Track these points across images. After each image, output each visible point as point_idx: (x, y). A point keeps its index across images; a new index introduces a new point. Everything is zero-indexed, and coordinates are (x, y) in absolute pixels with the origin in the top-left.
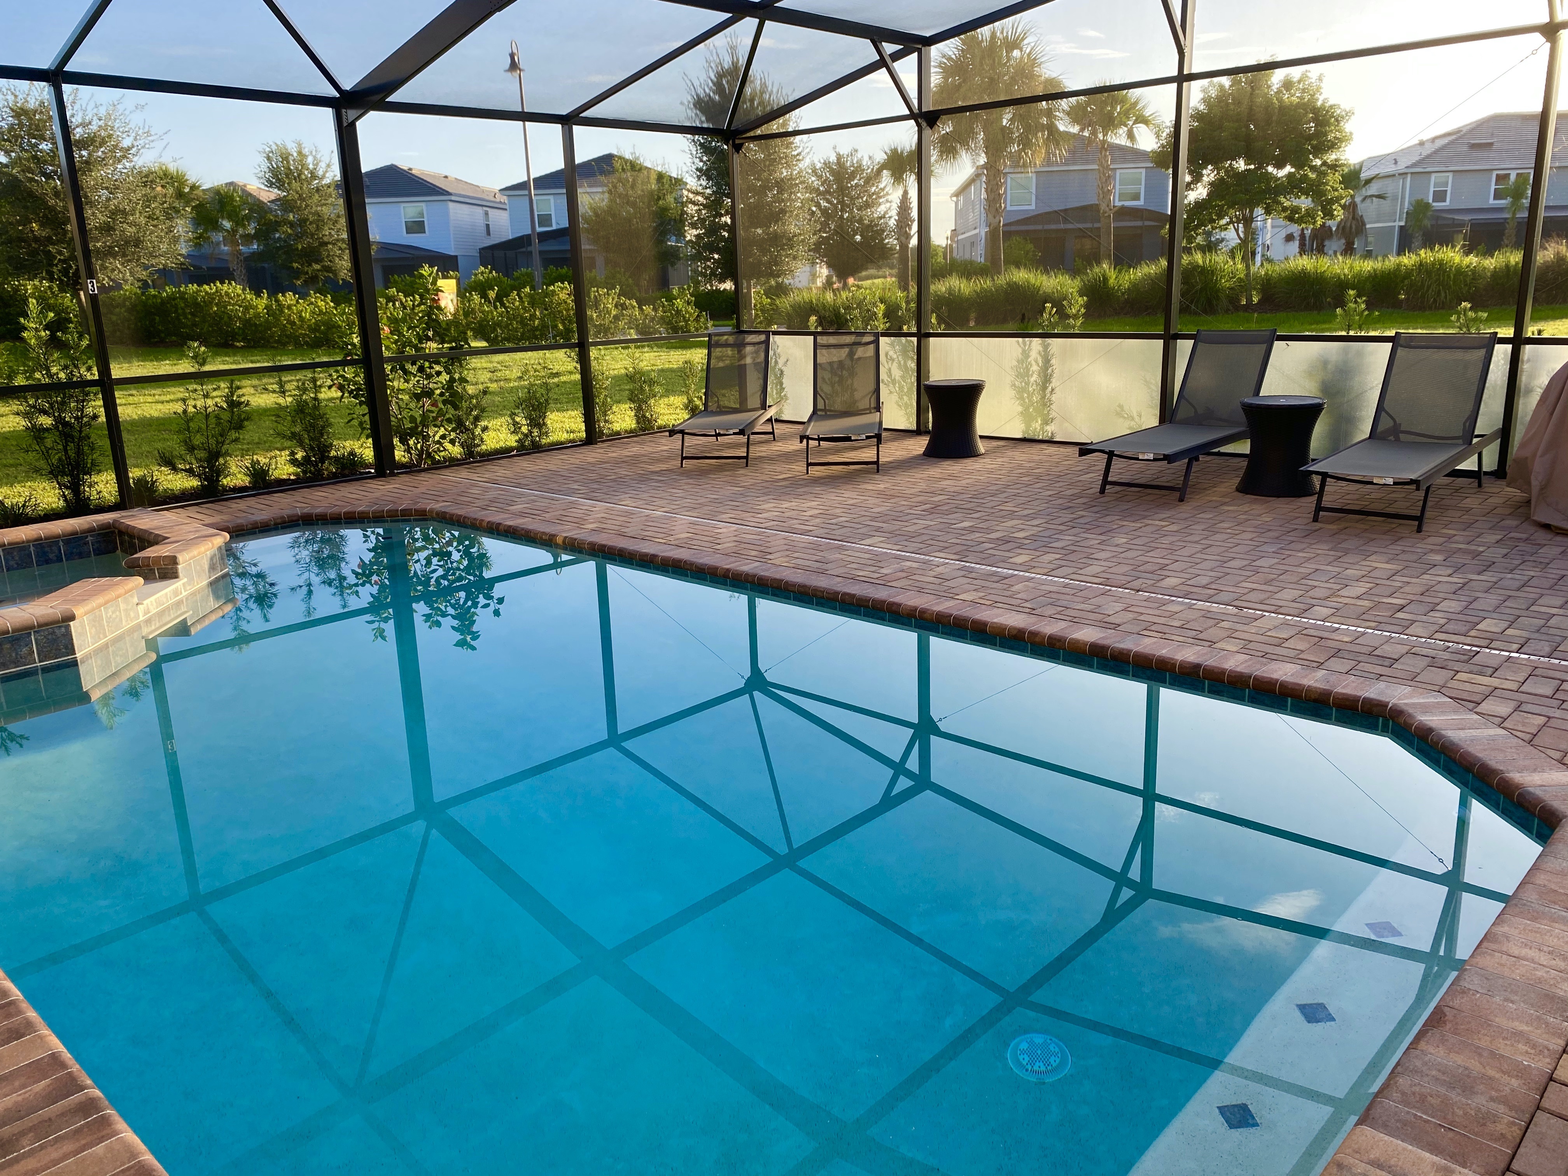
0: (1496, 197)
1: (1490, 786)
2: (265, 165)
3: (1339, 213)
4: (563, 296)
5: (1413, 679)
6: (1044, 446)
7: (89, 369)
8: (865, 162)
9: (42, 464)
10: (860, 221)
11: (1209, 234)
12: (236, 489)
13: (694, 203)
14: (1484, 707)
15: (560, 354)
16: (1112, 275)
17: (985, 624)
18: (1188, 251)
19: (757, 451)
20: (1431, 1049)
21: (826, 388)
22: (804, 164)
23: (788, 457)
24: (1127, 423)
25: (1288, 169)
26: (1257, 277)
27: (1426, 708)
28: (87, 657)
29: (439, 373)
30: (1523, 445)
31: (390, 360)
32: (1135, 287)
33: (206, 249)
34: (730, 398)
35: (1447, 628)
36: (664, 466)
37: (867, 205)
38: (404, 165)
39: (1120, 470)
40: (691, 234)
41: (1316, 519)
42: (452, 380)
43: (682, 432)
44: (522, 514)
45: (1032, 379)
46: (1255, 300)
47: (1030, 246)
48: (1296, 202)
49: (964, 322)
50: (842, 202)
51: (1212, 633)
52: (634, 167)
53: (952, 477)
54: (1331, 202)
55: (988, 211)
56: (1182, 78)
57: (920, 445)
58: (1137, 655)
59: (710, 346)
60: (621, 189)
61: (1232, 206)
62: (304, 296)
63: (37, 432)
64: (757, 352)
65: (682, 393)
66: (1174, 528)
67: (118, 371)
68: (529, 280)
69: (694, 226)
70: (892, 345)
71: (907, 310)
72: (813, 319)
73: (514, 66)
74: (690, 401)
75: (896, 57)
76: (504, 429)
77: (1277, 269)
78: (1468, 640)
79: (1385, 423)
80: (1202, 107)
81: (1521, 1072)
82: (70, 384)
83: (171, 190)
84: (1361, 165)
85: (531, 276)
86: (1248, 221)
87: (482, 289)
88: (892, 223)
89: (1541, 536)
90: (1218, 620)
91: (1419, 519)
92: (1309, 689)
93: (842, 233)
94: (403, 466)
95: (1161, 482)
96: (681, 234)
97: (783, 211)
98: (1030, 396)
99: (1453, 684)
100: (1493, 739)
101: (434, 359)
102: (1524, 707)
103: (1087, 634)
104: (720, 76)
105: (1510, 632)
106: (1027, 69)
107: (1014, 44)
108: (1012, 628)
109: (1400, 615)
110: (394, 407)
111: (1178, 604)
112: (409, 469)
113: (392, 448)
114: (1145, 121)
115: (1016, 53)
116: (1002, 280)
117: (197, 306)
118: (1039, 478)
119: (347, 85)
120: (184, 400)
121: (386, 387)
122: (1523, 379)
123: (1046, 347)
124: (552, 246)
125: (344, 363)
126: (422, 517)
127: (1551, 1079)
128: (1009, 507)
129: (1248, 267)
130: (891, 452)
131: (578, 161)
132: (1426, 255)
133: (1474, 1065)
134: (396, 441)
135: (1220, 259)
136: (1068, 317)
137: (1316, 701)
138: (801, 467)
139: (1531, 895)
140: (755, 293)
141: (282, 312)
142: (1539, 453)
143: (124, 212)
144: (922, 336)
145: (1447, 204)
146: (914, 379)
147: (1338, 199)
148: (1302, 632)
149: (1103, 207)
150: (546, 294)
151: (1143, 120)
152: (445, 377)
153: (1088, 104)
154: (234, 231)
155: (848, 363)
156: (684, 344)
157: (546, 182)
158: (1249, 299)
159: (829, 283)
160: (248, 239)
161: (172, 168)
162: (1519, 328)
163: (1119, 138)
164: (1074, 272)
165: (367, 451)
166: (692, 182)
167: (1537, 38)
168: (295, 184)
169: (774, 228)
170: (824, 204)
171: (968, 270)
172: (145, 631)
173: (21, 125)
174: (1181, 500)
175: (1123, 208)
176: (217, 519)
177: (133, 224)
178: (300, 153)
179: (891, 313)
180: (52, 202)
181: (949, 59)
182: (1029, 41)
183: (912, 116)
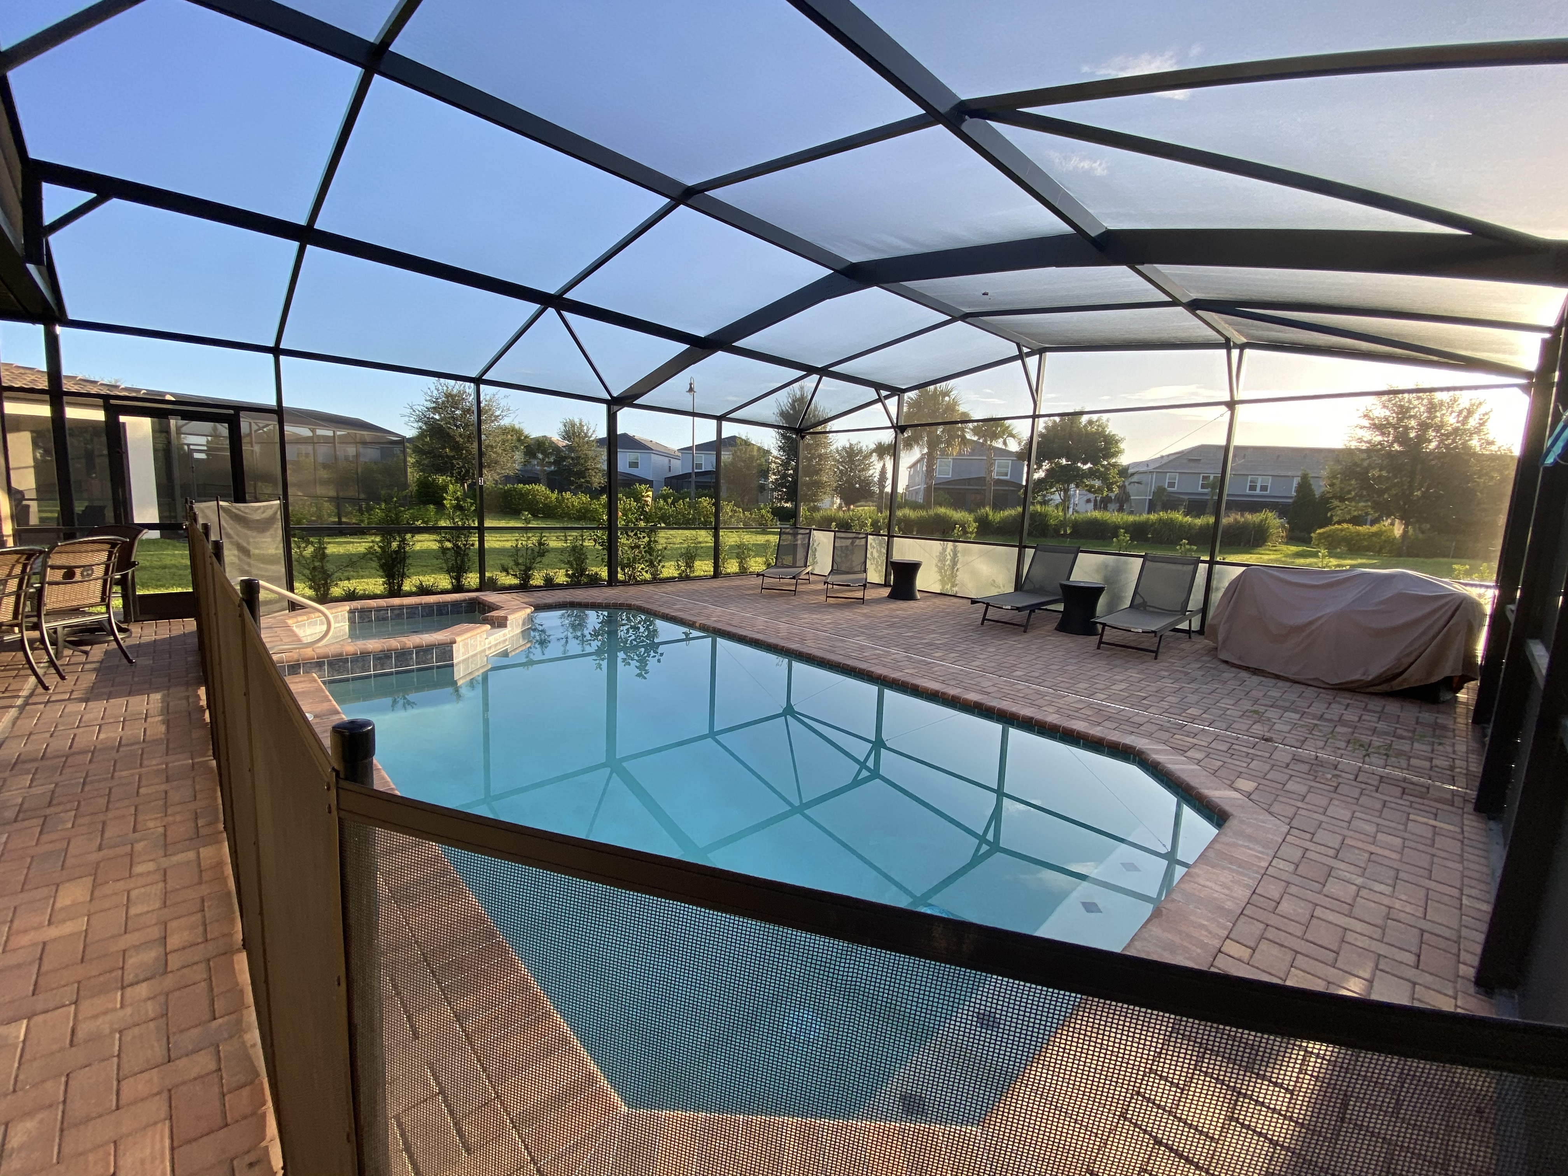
0: (1202, 487)
1: (1190, 795)
2: (563, 428)
3: (1116, 490)
4: (705, 504)
5: (1150, 735)
6: (952, 598)
7: (473, 521)
8: (864, 448)
9: (444, 565)
10: (859, 477)
11: (1044, 496)
12: (536, 587)
13: (775, 463)
14: (1189, 754)
15: (703, 533)
16: (991, 513)
17: (918, 686)
18: (1033, 504)
19: (800, 588)
20: (1154, 929)
21: (837, 559)
22: (833, 448)
23: (816, 592)
24: (997, 590)
25: (1089, 465)
26: (1070, 520)
27: (1158, 752)
28: (459, 663)
29: (644, 537)
30: (1213, 618)
31: (621, 528)
32: (1004, 521)
33: (529, 468)
34: (788, 560)
35: (1170, 710)
36: (752, 592)
37: (863, 470)
38: (631, 433)
39: (992, 613)
40: (772, 478)
41: (1099, 648)
42: (650, 541)
43: (763, 575)
44: (679, 610)
45: (947, 563)
46: (1069, 532)
47: (947, 496)
48: (1092, 483)
49: (911, 532)
50: (851, 468)
51: (1040, 702)
52: (747, 443)
53: (902, 609)
54: (1112, 484)
55: (926, 477)
56: (1035, 417)
57: (886, 592)
58: (999, 709)
59: (780, 534)
60: (739, 454)
61: (1058, 482)
62: (575, 494)
63: (444, 550)
64: (804, 538)
65: (762, 556)
66: (1020, 646)
67: (488, 523)
68: (688, 495)
69: (774, 474)
70: (874, 540)
71: (884, 523)
72: (834, 524)
73: (691, 390)
74: (767, 560)
75: (887, 397)
76: (673, 568)
77: (1080, 517)
78: (1181, 718)
79: (1138, 600)
80: (1044, 431)
81: (1203, 945)
82: (463, 528)
83: (515, 437)
84: (1129, 465)
85: (689, 493)
86: (1066, 491)
87: (665, 498)
88: (876, 479)
89: (1223, 667)
90: (1043, 695)
91: (1156, 652)
92: (1093, 736)
93: (850, 482)
94: (621, 582)
95: (1014, 622)
96: (767, 478)
97: (821, 470)
98: (945, 571)
99: (1172, 740)
100: (1192, 770)
101: (643, 530)
102: (1211, 756)
103: (973, 697)
104: (794, 401)
105: (1204, 715)
106: (951, 407)
107: (947, 394)
108: (932, 690)
109: (1144, 702)
110: (620, 553)
111: (1021, 685)
112: (624, 583)
113: (617, 572)
114: (1013, 436)
115: (947, 399)
116: (932, 512)
117: (522, 495)
118: (948, 613)
119: (615, 395)
120: (517, 540)
121: (617, 542)
122: (1214, 583)
123: (955, 547)
124: (702, 479)
125: (598, 528)
126: (629, 608)
127: (1220, 951)
128: (932, 627)
129: (1065, 514)
130: (871, 594)
131: (723, 437)
132: (1163, 515)
133: (1177, 939)
134: (619, 569)
135: (1050, 509)
136: (968, 533)
137: (1097, 743)
138: (823, 598)
139: (1211, 854)
140: (803, 510)
141: (563, 501)
142: (1223, 621)
143: (492, 447)
144: (890, 536)
145: (1175, 489)
146: (884, 558)
147: (1116, 482)
148: (1090, 706)
149: (988, 479)
150: (697, 503)
151: (1012, 435)
152: (647, 539)
153: (983, 426)
154: (543, 460)
155: (850, 548)
156: (764, 532)
157: (703, 447)
158: (1065, 531)
159: (840, 507)
160: (550, 464)
161: (517, 427)
162: (1212, 556)
163: (998, 444)
164: (970, 511)
165: (604, 573)
166: (775, 453)
167: (1223, 408)
168: (577, 440)
169: (815, 478)
170: (841, 467)
171: (914, 506)
172: (487, 653)
173: (448, 401)
174: (1025, 632)
175: (998, 480)
176: (527, 600)
177: (495, 453)
178: (580, 424)
179: (874, 524)
180: (458, 439)
181: (912, 399)
182: (953, 394)
183: (893, 427)
